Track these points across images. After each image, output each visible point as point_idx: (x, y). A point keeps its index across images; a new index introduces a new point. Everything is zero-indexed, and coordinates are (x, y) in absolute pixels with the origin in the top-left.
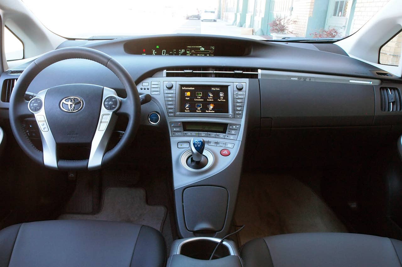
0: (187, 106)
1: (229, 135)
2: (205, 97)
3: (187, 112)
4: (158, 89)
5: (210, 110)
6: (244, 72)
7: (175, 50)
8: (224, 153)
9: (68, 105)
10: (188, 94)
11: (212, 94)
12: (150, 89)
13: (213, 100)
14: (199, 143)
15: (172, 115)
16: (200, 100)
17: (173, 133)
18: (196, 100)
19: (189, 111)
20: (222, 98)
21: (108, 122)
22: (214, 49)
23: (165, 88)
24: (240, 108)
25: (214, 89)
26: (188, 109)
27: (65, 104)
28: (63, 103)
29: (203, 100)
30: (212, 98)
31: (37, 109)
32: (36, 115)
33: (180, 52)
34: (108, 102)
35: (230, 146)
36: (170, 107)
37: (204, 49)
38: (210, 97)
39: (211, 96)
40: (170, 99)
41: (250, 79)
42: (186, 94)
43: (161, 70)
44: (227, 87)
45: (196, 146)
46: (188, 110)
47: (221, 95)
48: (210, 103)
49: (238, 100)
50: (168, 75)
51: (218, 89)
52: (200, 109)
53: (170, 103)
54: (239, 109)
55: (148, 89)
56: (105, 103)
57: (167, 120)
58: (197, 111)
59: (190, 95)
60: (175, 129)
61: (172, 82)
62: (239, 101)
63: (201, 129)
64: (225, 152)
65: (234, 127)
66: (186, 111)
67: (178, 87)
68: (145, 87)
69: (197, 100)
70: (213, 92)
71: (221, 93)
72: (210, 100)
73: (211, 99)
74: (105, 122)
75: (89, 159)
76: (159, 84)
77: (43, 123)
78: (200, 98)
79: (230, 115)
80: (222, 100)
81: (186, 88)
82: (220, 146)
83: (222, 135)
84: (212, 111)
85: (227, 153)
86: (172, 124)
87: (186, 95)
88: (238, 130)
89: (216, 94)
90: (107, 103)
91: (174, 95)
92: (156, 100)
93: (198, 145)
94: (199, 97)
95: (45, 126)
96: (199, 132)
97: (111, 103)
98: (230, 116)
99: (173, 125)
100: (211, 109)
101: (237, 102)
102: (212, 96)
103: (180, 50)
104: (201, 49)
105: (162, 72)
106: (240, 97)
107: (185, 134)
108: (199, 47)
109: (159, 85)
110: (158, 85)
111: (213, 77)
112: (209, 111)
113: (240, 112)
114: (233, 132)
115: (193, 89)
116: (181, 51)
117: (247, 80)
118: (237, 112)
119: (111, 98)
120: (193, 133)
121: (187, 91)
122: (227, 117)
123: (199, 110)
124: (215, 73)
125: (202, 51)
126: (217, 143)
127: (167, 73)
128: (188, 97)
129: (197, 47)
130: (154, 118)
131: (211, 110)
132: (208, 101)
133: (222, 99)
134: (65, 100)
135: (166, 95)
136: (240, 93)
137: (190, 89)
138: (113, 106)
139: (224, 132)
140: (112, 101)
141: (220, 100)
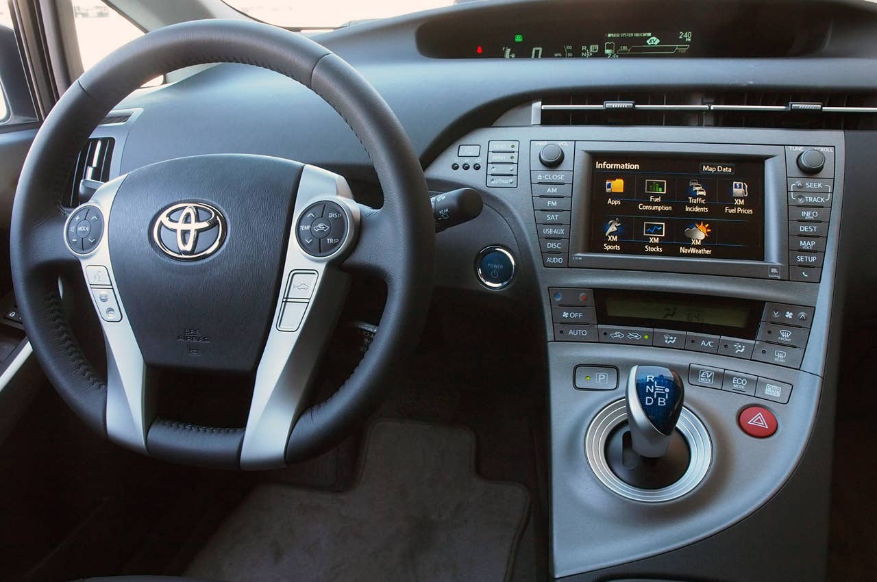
0: (613, 228)
1: (768, 347)
2: (678, 196)
3: (610, 252)
4: (511, 167)
5: (694, 246)
6: (825, 108)
7: (570, 47)
8: (753, 422)
9: (175, 231)
10: (618, 185)
11: (705, 188)
12: (483, 169)
13: (705, 210)
14: (659, 389)
15: (558, 260)
16: (659, 208)
17: (560, 327)
18: (645, 208)
19: (618, 247)
20: (742, 202)
21: (311, 302)
22: (689, 40)
23: (537, 165)
24: (813, 243)
25: (712, 170)
26: (615, 239)
27: (167, 228)
28: (161, 224)
29: (669, 208)
30: (703, 202)
31: (88, 244)
32: (84, 264)
33: (585, 51)
34: (313, 222)
35: (773, 391)
36: (550, 231)
37: (658, 41)
38: (695, 197)
39: (699, 193)
40: (553, 204)
41: (851, 133)
42: (609, 186)
43: (522, 100)
44: (759, 161)
45: (649, 401)
46: (613, 243)
47: (739, 190)
48: (697, 219)
49: (804, 213)
50: (549, 119)
51: (725, 170)
52: (657, 241)
53: (552, 217)
54: (806, 244)
55: (477, 167)
56: (302, 227)
57: (540, 278)
58: (648, 249)
59: (622, 191)
60: (565, 315)
61: (560, 144)
62: (807, 214)
63: (661, 317)
64: (757, 420)
65: (789, 315)
66: (607, 248)
67: (581, 159)
68: (467, 160)
69: (650, 208)
70: (706, 181)
71: (738, 183)
72: (697, 209)
73: (700, 205)
74: (298, 300)
75: (246, 427)
76: (515, 149)
77: (104, 292)
78: (657, 200)
79: (773, 267)
80: (739, 210)
81: (611, 166)
82: (737, 392)
83: (740, 345)
84: (703, 251)
85: (764, 424)
86: (556, 295)
87: (608, 190)
88: (803, 327)
89: (719, 190)
90: (308, 228)
91: (566, 190)
92: (503, 205)
93: (656, 401)
94: (656, 196)
95: (112, 303)
96: (656, 330)
97: (320, 226)
98: (774, 270)
99: (559, 299)
100: (699, 243)
101: (799, 221)
102: (704, 193)
103: (584, 48)
104: (648, 41)
105: (526, 109)
106: (811, 199)
107: (601, 334)
108: (644, 35)
109: (515, 155)
110: (512, 154)
111: (707, 126)
112: (693, 250)
113: (814, 259)
114: (785, 335)
115: (636, 167)
116: (588, 48)
117: (836, 137)
118: (800, 259)
119: (323, 208)
120: (631, 332)
121: (615, 174)
122: (761, 276)
123: (654, 245)
124: (716, 111)
125: (653, 48)
126: (722, 377)
127: (543, 112)
128: (615, 196)
129: (637, 35)
130: (495, 266)
131: (698, 247)
132: (689, 212)
133: (742, 207)
134: (169, 215)
135: (539, 190)
136: (811, 184)
137: (623, 167)
138: (330, 240)
139: (749, 332)
140: (328, 222)
141: (732, 211)
